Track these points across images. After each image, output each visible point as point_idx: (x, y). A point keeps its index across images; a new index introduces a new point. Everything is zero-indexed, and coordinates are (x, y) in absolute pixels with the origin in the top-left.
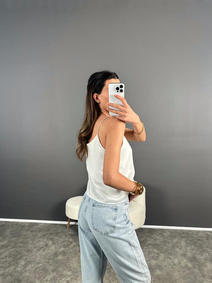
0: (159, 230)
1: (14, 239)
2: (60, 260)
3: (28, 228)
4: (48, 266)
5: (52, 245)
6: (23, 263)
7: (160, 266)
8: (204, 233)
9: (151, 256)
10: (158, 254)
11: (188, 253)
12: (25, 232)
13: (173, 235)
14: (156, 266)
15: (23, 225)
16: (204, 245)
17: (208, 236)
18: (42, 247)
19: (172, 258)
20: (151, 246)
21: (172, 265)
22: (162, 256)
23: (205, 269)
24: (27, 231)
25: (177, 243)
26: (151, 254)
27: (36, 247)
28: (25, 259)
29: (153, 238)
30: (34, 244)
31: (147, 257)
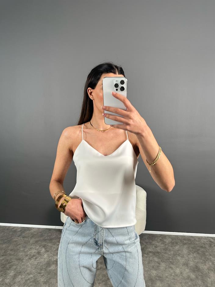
0: (159, 236)
1: (4, 246)
2: (53, 270)
3: (20, 233)
4: (39, 277)
5: (45, 253)
6: (12, 273)
7: (161, 278)
8: (207, 239)
10: (159, 264)
11: (191, 262)
12: (17, 237)
13: (174, 242)
14: (157, 277)
15: (15, 230)
16: (206, 252)
17: (211, 243)
18: (34, 256)
19: (174, 268)
20: (151, 254)
21: (174, 276)
22: (163, 266)
23: (209, 280)
24: (19, 236)
25: (179, 250)
26: (151, 263)
27: (27, 256)
28: (15, 269)
29: (153, 244)
30: (25, 252)
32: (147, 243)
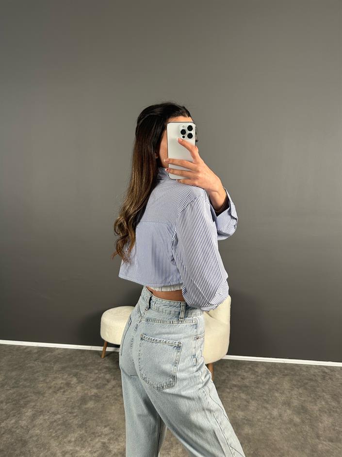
0: (248, 363)
1: (14, 374)
2: (91, 409)
3: (36, 355)
4: (71, 418)
5: (77, 385)
6: (29, 413)
7: (250, 421)
9: (236, 404)
10: (248, 402)
11: (294, 401)
12: (33, 362)
13: (270, 372)
14: (244, 421)
15: (28, 351)
16: (318, 387)
17: (324, 374)
18: (61, 388)
19: (269, 408)
20: (235, 389)
21: (269, 419)
22: (253, 405)
23: (320, 425)
24: (35, 361)
25: (277, 384)
26: (236, 401)
27: (50, 388)
28: (34, 407)
29: (239, 375)
30: (47, 383)
31: (231, 406)
32: (229, 373)
